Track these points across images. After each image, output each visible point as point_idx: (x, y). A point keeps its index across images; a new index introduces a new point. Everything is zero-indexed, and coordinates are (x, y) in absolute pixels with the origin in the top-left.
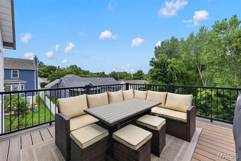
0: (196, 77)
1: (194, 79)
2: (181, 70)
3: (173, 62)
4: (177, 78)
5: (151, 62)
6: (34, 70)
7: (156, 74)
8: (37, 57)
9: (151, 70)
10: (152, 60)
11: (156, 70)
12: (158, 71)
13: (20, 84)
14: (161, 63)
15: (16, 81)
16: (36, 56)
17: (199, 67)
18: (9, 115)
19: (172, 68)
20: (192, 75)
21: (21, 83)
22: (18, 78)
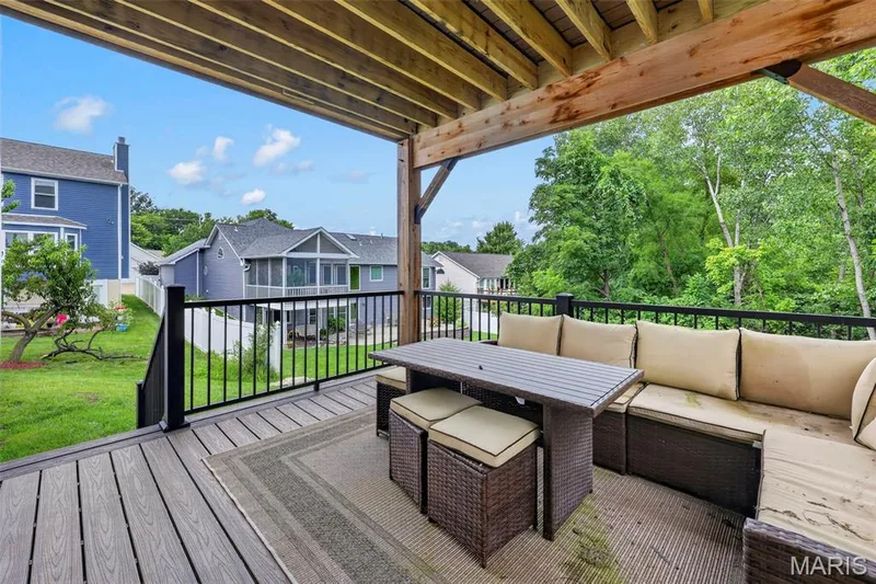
5: (541, 162)
6: (116, 186)
7: (558, 202)
8: (126, 143)
9: (540, 189)
10: (547, 155)
11: (559, 188)
13: (62, 230)
14: (578, 163)
15: (47, 221)
16: (122, 139)
17: (712, 183)
18: (20, 331)
19: (613, 175)
21: (66, 228)
22: (56, 208)
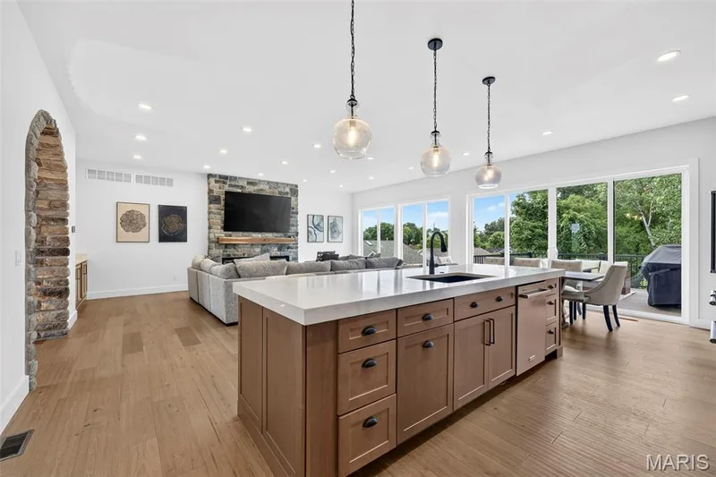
0: (639, 244)
1: (632, 248)
2: (598, 226)
3: (574, 205)
4: (588, 245)
12: (535, 227)
20: (626, 237)
